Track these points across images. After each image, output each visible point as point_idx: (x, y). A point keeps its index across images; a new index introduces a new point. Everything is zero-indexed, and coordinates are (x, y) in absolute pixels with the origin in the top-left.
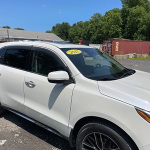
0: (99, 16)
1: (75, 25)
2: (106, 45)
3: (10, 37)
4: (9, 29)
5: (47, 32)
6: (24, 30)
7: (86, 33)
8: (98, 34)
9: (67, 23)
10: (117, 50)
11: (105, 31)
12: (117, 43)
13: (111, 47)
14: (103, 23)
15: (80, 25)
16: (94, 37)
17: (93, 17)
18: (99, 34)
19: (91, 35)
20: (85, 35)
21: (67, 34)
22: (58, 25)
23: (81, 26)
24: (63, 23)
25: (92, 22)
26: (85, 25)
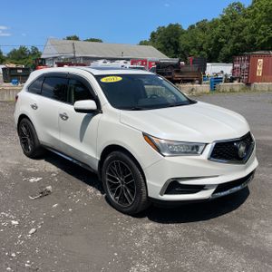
0: (239, 7)
1: (192, 27)
2: (238, 65)
3: (77, 55)
4: (75, 42)
5: (141, 43)
6: (101, 41)
7: (212, 42)
8: (234, 43)
9: (177, 26)
10: (259, 74)
11: (247, 38)
12: (261, 61)
13: (248, 68)
14: (246, 21)
15: (202, 27)
16: (226, 50)
17: (227, 11)
18: (237, 44)
19: (221, 45)
20: (210, 45)
21: (176, 45)
22: (160, 30)
23: (203, 29)
24: (171, 25)
25: (224, 20)
26: (211, 27)
